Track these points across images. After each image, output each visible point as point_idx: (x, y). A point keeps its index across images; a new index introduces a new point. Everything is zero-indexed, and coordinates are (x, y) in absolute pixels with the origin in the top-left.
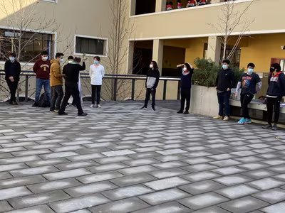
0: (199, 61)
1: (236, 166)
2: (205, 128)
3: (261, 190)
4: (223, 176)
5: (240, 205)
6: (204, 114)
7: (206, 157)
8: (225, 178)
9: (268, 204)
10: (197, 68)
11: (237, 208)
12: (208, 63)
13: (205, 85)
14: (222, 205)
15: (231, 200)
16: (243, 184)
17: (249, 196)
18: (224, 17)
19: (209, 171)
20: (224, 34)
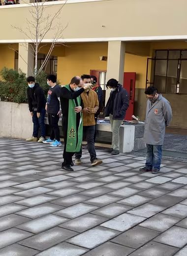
0: (6, 72)
1: (45, 194)
2: (14, 153)
3: (70, 219)
4: (29, 207)
5: (44, 239)
6: (15, 136)
7: (11, 187)
8: (31, 210)
9: (76, 233)
10: (4, 81)
11: (41, 243)
12: (18, 74)
13: (15, 101)
14: (24, 243)
15: (35, 234)
16: (51, 214)
17: (57, 227)
18: (33, 21)
19: (13, 203)
20: (34, 41)
